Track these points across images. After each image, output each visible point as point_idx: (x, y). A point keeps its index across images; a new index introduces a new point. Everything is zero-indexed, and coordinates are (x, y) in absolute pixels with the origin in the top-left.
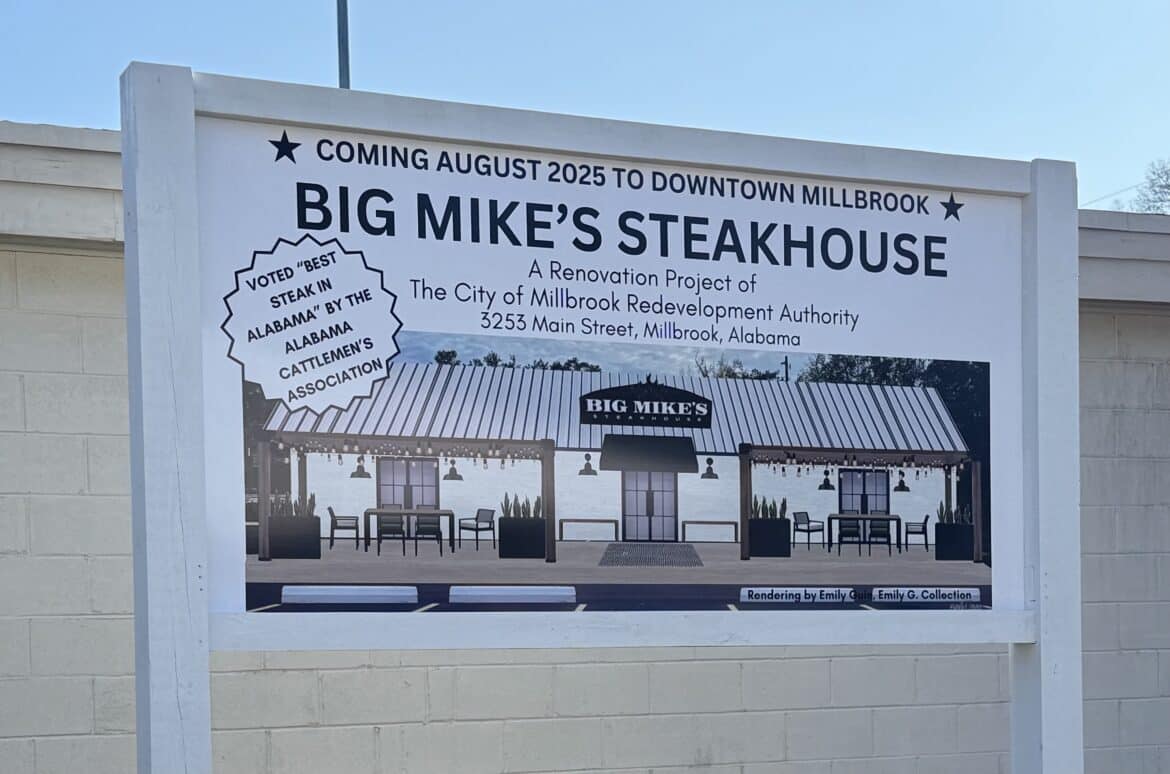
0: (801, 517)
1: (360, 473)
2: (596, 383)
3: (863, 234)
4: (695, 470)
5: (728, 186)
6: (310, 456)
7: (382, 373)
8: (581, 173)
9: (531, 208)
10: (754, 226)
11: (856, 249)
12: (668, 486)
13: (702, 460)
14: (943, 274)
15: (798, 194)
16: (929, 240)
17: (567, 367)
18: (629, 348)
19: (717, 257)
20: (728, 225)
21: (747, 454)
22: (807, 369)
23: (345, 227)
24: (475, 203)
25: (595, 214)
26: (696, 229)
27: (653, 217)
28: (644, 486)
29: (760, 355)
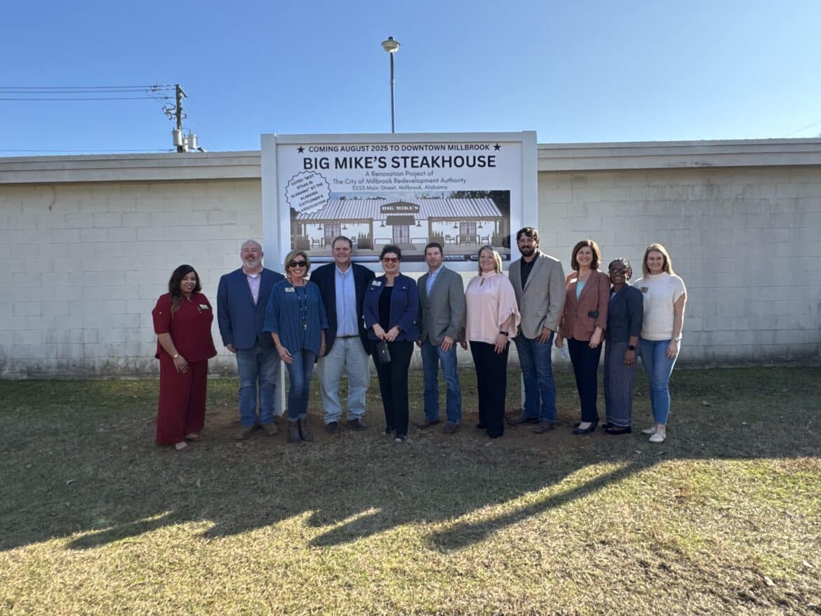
0: (448, 236)
1: (320, 229)
2: (385, 202)
3: (468, 158)
4: (414, 224)
5: (424, 148)
6: (307, 225)
7: (326, 203)
8: (381, 148)
9: (366, 158)
10: (433, 158)
11: (465, 161)
12: (406, 229)
13: (417, 222)
14: (494, 166)
15: (447, 148)
16: (489, 157)
17: (377, 199)
18: (394, 193)
19: (421, 166)
20: (425, 158)
21: (431, 220)
22: (449, 195)
23: (316, 168)
24: (351, 159)
25: (384, 158)
26: (415, 160)
27: (402, 158)
28: (399, 229)
29: (434, 192)
